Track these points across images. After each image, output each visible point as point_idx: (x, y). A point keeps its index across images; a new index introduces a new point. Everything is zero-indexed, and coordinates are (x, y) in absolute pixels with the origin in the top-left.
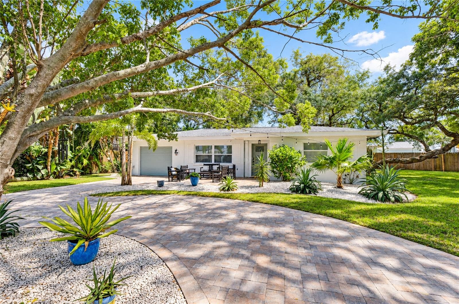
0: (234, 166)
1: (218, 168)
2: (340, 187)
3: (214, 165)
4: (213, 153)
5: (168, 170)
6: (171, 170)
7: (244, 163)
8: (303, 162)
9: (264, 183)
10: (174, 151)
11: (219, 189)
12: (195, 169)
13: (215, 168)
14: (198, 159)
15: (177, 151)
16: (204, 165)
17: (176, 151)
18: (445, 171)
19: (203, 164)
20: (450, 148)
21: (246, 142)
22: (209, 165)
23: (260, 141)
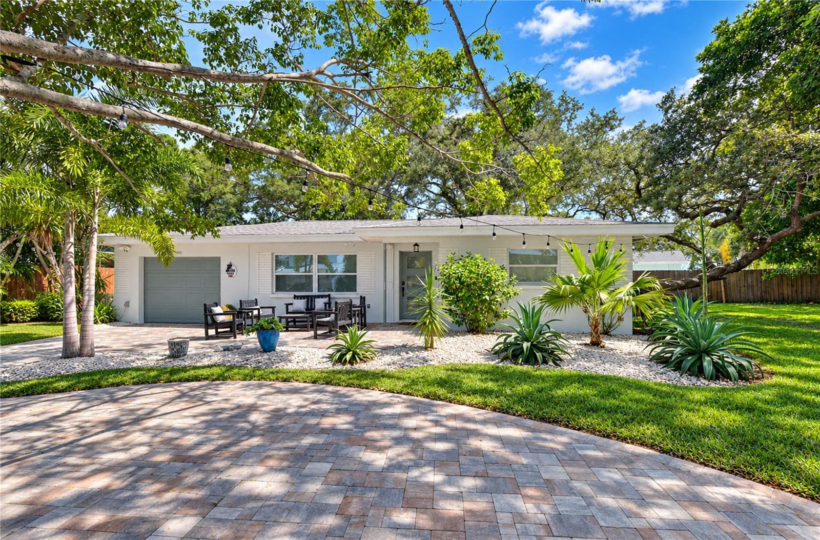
0: (363, 299)
1: (325, 304)
2: (596, 344)
3: (319, 297)
4: (316, 270)
5: (205, 311)
6: (211, 311)
7: (385, 291)
8: (511, 290)
9: (435, 338)
10: (224, 267)
11: (331, 357)
12: (273, 308)
13: (319, 304)
14: (281, 284)
15: (233, 268)
16: (295, 297)
17: (230, 266)
18: (727, 302)
19: (292, 294)
20: (749, 263)
21: (388, 247)
22: (307, 297)
23: (416, 245)
